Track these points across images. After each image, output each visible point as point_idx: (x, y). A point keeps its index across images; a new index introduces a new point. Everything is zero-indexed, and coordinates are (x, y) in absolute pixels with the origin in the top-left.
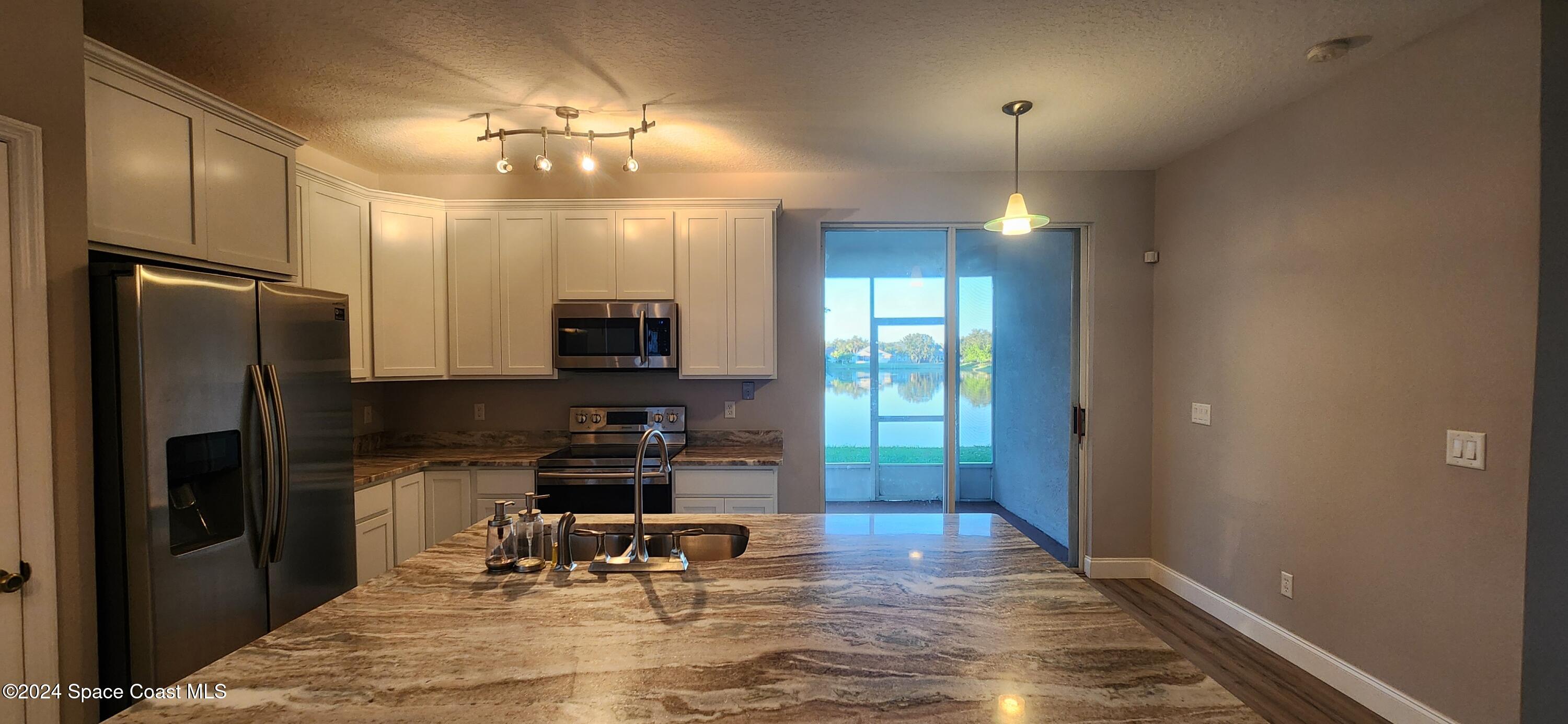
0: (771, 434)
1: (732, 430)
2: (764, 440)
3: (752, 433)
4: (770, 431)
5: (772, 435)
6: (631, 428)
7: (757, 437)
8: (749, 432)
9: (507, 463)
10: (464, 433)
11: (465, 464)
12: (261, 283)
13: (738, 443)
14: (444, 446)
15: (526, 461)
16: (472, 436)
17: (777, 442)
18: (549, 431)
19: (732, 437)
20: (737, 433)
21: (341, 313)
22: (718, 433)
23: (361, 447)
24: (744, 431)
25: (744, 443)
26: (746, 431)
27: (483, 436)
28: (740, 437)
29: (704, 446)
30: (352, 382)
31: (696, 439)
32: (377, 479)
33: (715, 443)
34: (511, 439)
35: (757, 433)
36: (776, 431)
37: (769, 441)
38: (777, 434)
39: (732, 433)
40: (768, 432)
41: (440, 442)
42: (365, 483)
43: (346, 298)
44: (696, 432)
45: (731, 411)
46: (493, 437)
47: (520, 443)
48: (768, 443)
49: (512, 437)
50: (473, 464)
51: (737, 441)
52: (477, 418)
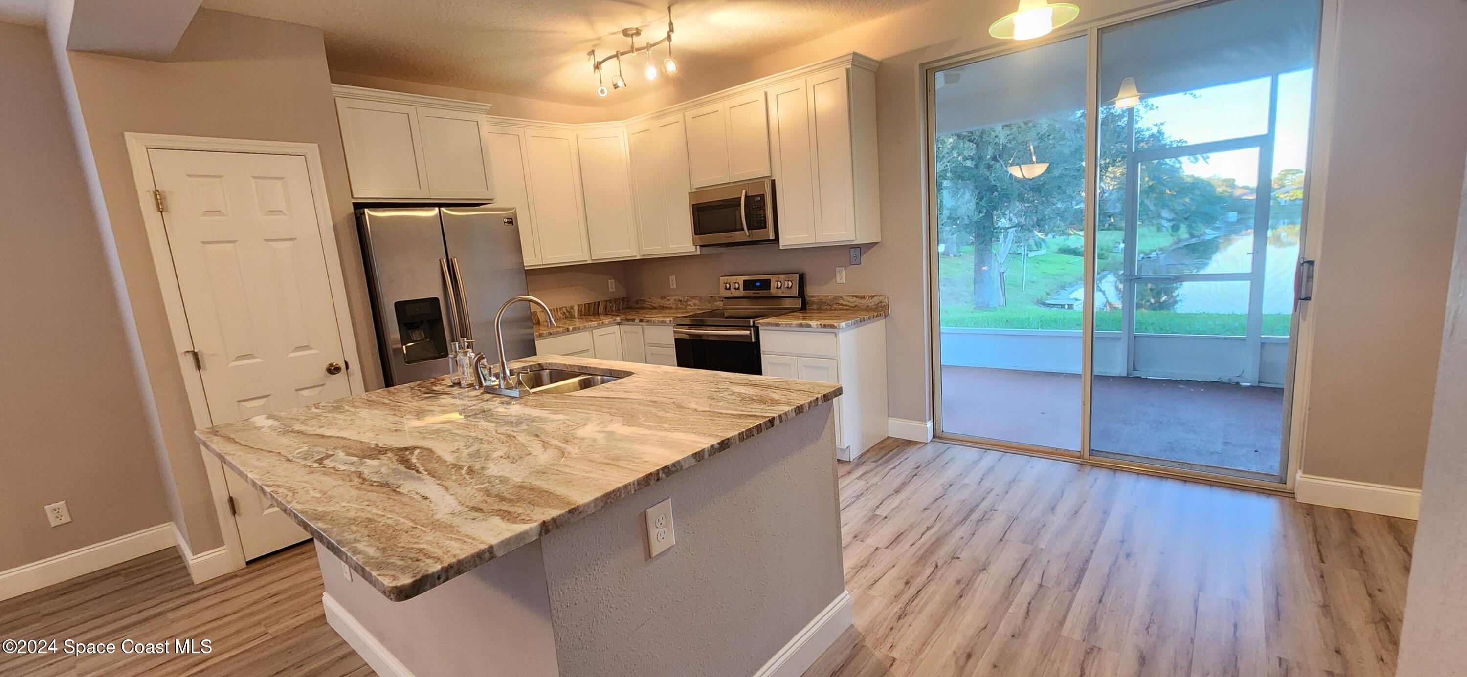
0: (876, 298)
1: (841, 295)
2: (870, 305)
3: (859, 298)
4: (875, 296)
5: (876, 300)
6: (759, 293)
7: (863, 301)
8: (856, 297)
9: (658, 321)
10: (665, 298)
11: (637, 321)
12: (443, 209)
13: (848, 307)
14: (655, 308)
15: (668, 320)
16: (669, 300)
17: (881, 307)
18: (712, 297)
19: (841, 302)
20: (846, 298)
21: (510, 220)
22: (830, 297)
23: (606, 309)
24: (851, 296)
25: (851, 307)
26: (853, 296)
27: (675, 300)
28: (848, 301)
29: (819, 310)
30: (526, 268)
31: (813, 303)
32: (574, 329)
33: (829, 307)
34: (690, 303)
35: (863, 298)
36: (880, 296)
37: (875, 305)
38: (881, 298)
39: (841, 298)
40: (873, 297)
41: (653, 304)
42: (563, 332)
43: (514, 210)
44: (813, 297)
45: (842, 277)
46: (680, 301)
47: (695, 306)
48: (874, 307)
49: (691, 301)
50: (641, 321)
51: (846, 306)
52: (671, 287)
